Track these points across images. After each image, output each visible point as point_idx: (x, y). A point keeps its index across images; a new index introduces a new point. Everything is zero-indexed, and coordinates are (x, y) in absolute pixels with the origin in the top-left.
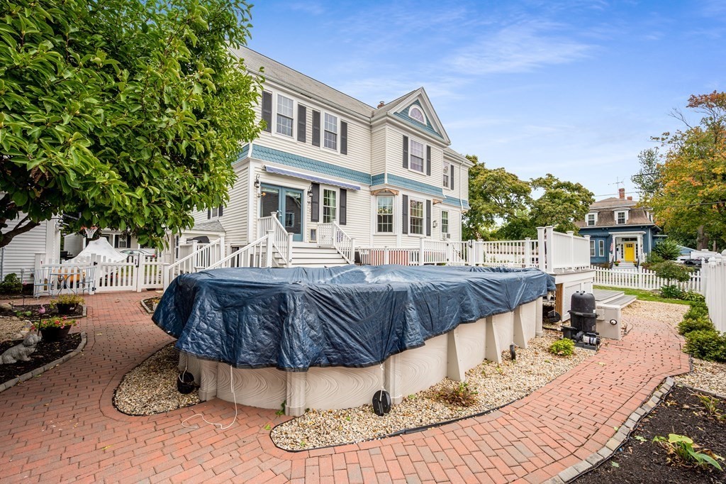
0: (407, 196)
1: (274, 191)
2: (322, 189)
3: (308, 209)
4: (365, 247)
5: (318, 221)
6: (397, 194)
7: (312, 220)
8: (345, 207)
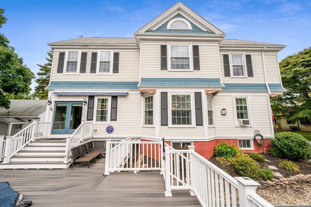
0: (166, 93)
1: (65, 105)
2: (96, 99)
3: (85, 113)
4: (135, 136)
5: (92, 120)
6: (155, 93)
7: (88, 120)
8: (116, 108)
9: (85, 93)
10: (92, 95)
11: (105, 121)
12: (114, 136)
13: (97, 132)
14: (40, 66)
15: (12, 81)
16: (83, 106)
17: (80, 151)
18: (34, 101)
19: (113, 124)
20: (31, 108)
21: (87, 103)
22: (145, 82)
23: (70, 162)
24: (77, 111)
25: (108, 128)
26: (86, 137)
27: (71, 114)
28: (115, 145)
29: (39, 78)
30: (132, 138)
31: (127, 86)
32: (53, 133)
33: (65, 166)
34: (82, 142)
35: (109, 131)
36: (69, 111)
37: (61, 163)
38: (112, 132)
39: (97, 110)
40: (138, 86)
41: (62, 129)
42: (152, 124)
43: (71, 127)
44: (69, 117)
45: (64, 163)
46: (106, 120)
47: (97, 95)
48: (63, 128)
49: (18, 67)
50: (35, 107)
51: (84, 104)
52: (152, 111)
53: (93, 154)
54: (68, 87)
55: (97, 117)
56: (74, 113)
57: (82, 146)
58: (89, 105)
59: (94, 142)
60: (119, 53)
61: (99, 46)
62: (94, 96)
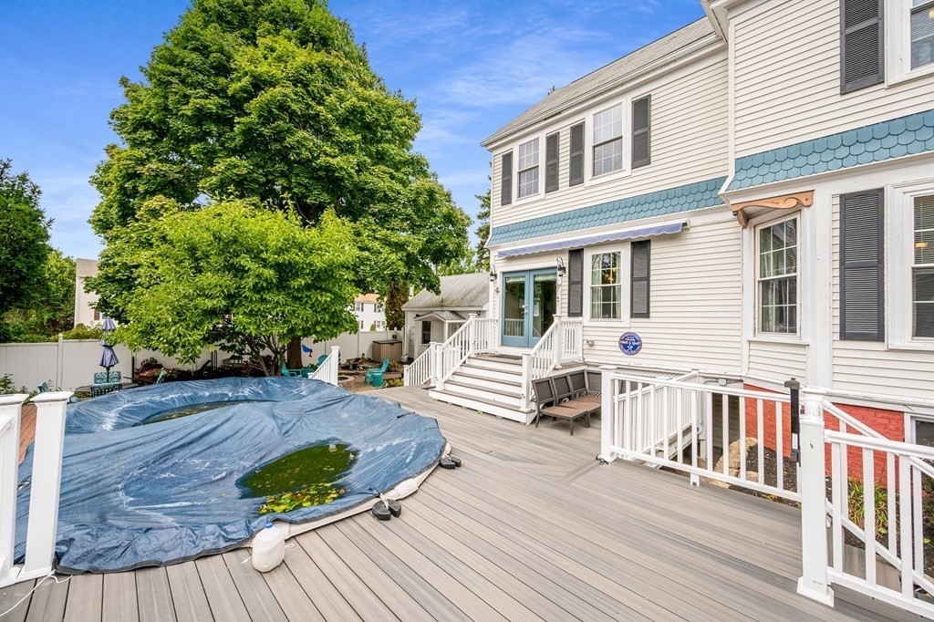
0: (879, 192)
1: (521, 280)
2: (588, 257)
3: (563, 297)
4: (717, 372)
5: (580, 314)
6: (805, 203)
7: (570, 314)
8: (648, 279)
9: (560, 244)
10: (576, 246)
11: (615, 317)
12: (645, 364)
13: (596, 348)
14: (480, 197)
16: (559, 278)
17: (553, 391)
18: (480, 274)
19: (638, 327)
20: (471, 290)
21: (567, 270)
22: (753, 172)
23: (533, 411)
24: (547, 293)
25: (624, 338)
26: (567, 358)
27: (535, 302)
28: (640, 386)
29: (481, 226)
30: (706, 378)
31: (683, 200)
32: (503, 344)
33: (522, 418)
34: (557, 369)
35: (627, 349)
36: (529, 293)
37: (516, 409)
38: (637, 352)
39: (592, 288)
40: (722, 191)
42: (794, 331)
43: (535, 330)
44: (531, 308)
45: (521, 409)
46: (618, 315)
47: (589, 246)
48: (521, 334)
49: (445, 210)
50: (477, 289)
51: (559, 272)
52: (793, 280)
53: (585, 404)
54: (523, 236)
55: (593, 306)
57: (557, 379)
58: (571, 277)
59: (589, 373)
60: (650, 96)
61: (586, 100)
62: (582, 250)
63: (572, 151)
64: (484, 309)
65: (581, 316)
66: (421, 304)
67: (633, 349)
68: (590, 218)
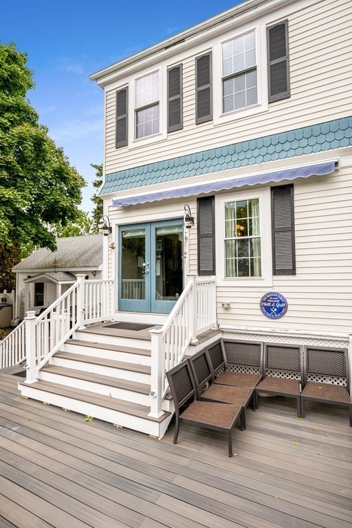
1: (140, 233)
2: (220, 205)
3: (192, 252)
5: (213, 273)
7: (201, 273)
8: (292, 230)
9: (187, 190)
10: (207, 192)
11: (253, 275)
12: (292, 329)
13: (232, 311)
15: (49, 195)
16: (186, 230)
17: (192, 379)
19: (282, 286)
20: (87, 251)
21: (195, 221)
24: (170, 249)
25: (266, 299)
26: (203, 327)
27: (157, 259)
31: (330, 137)
32: (120, 309)
33: (154, 429)
34: (195, 345)
35: (270, 312)
36: (151, 248)
38: (282, 315)
39: (225, 241)
41: (141, 299)
43: (159, 293)
44: (152, 265)
45: (150, 415)
46: (257, 271)
47: (224, 192)
48: (142, 296)
51: (186, 223)
54: (142, 182)
55: (227, 262)
56: (162, 257)
58: (201, 229)
59: (226, 342)
60: (287, 21)
61: (214, 25)
62: (213, 197)
63: (199, 84)
64: (100, 269)
65: (214, 274)
66: (33, 265)
67: (277, 312)
68: (221, 160)
